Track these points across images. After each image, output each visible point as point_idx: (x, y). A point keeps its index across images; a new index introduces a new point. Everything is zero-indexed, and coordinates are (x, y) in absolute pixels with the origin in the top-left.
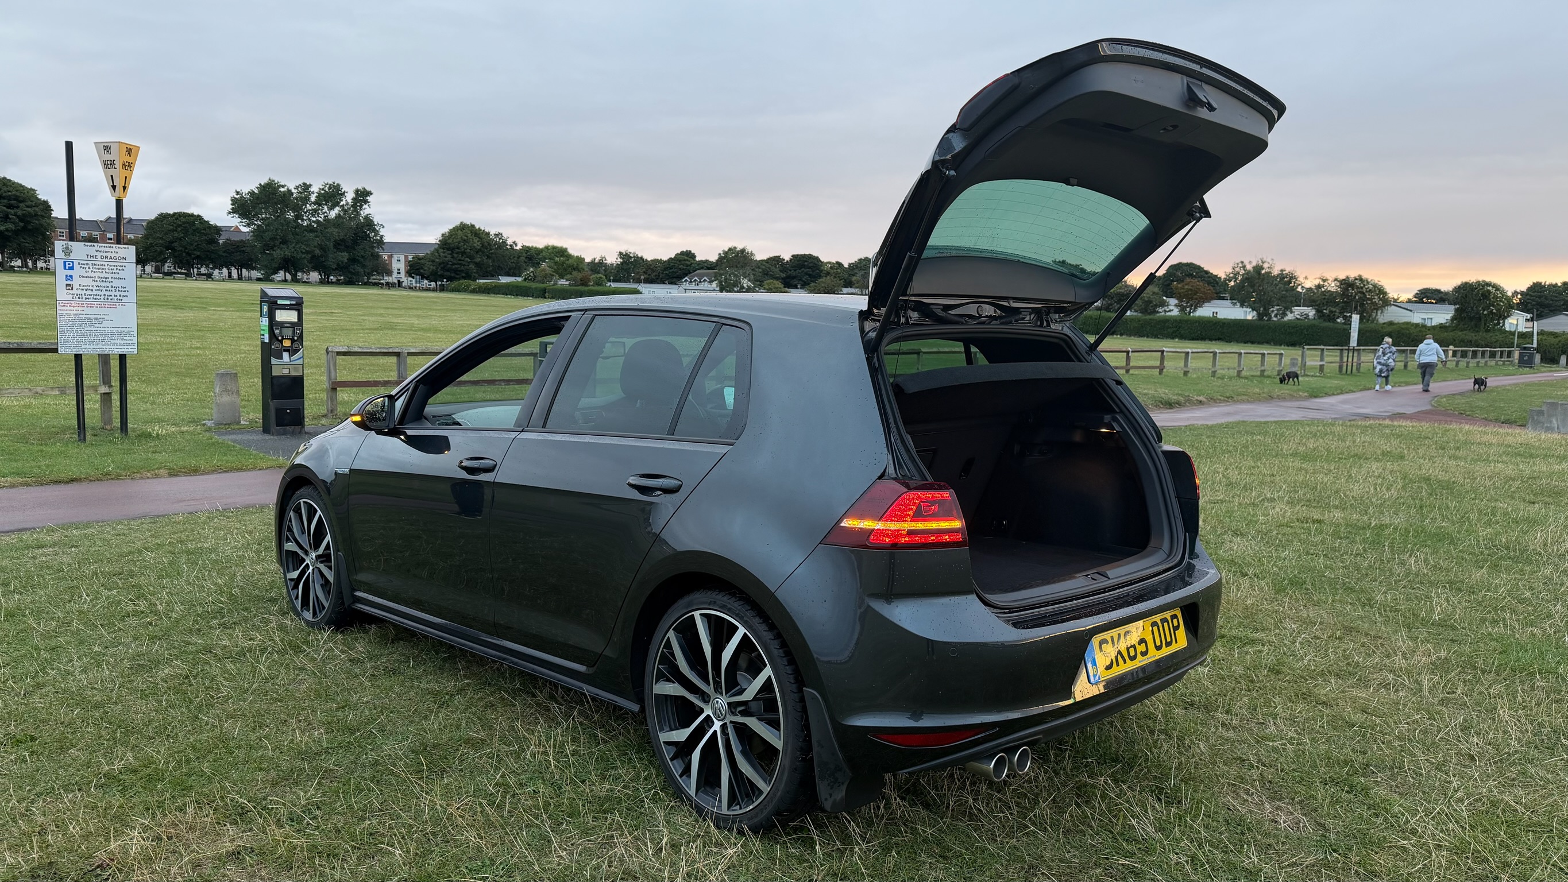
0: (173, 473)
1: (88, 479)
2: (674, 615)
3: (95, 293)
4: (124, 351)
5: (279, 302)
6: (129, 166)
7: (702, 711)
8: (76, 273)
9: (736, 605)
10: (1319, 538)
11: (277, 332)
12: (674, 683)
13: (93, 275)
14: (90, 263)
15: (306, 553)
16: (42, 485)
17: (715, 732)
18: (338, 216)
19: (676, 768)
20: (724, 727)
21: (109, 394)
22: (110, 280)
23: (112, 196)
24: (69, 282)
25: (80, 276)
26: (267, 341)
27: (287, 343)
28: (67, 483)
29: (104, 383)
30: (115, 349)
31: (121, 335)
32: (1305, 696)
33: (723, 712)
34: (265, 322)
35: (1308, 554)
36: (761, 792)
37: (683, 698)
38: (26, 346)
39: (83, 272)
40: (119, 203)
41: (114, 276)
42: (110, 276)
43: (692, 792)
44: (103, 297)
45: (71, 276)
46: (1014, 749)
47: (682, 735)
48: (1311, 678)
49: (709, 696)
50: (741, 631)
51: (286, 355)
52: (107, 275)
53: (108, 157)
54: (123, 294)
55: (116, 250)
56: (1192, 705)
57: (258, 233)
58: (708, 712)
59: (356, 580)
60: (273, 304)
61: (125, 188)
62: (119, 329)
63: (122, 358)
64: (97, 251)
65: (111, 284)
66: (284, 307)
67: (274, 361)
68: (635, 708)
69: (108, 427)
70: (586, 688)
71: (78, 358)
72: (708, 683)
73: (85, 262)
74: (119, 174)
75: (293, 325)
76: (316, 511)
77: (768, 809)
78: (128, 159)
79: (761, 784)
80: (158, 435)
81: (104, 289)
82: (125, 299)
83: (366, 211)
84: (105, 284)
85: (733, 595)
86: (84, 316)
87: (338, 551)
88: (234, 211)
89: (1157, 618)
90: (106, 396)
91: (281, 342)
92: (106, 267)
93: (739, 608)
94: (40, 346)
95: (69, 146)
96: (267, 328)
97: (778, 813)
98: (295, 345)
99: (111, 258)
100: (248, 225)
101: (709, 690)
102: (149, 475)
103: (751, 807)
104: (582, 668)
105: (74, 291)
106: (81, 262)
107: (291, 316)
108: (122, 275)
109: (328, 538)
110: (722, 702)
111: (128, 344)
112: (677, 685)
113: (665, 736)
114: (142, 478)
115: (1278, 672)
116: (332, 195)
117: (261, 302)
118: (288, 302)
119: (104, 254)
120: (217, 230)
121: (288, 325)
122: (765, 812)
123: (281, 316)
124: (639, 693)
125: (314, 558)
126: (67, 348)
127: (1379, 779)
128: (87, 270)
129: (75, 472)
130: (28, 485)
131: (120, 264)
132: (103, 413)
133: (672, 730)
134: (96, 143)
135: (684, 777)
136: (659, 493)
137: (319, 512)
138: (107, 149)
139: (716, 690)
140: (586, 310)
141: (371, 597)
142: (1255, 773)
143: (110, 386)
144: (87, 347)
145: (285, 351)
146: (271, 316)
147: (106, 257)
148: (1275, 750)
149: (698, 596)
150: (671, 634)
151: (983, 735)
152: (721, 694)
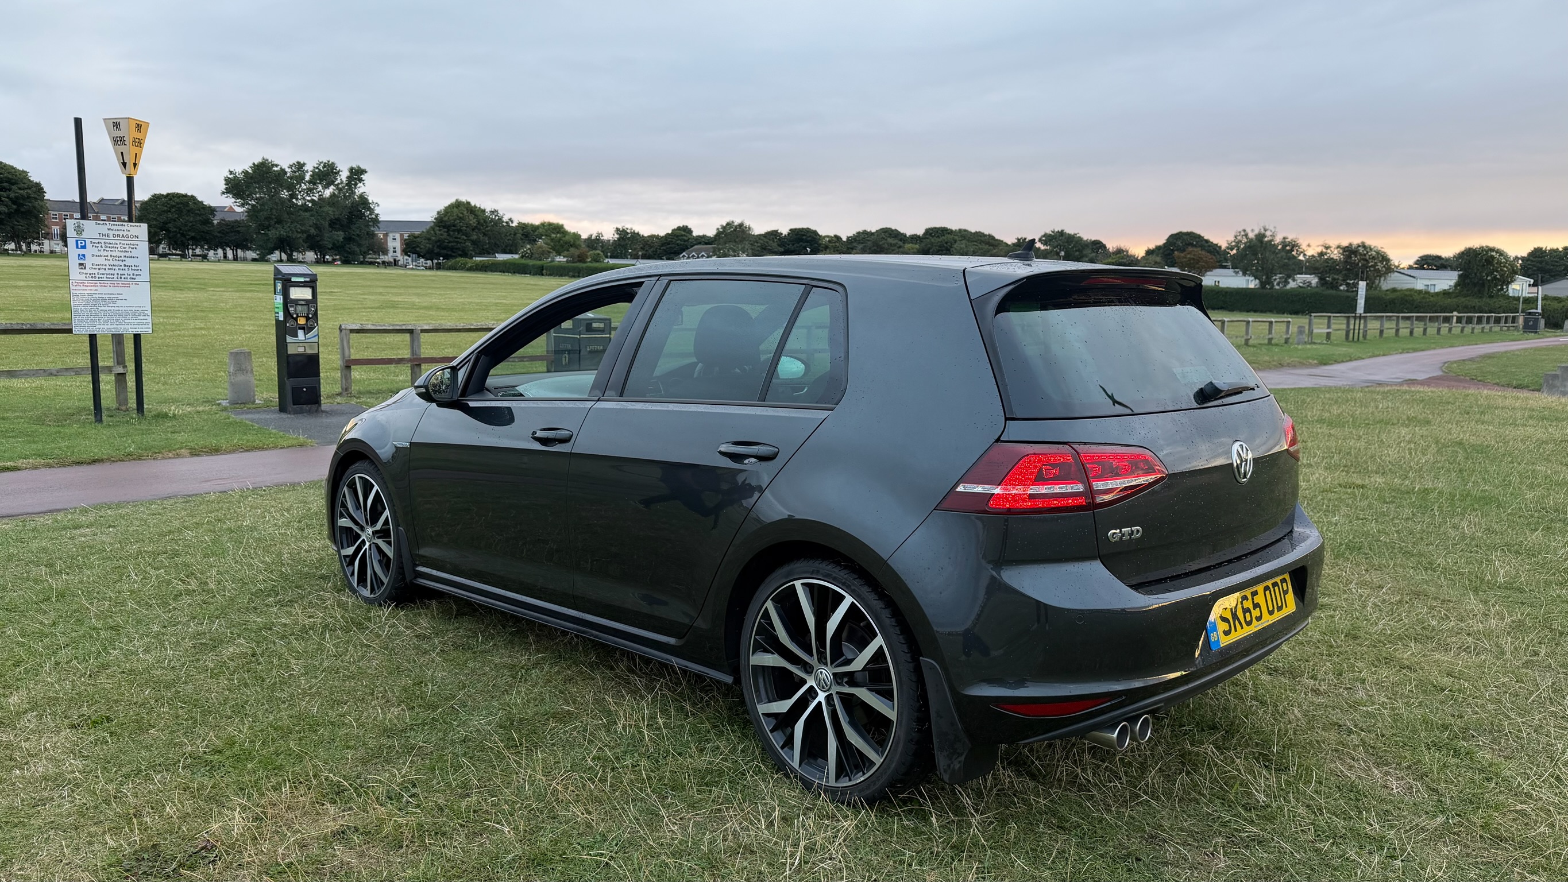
0: (195, 453)
1: (111, 460)
2: (775, 584)
3: (108, 272)
4: (139, 331)
5: (293, 279)
6: (139, 143)
7: (804, 682)
8: (89, 251)
9: (843, 574)
10: (1366, 503)
11: (291, 309)
12: (773, 653)
13: (105, 253)
14: (102, 241)
15: (362, 529)
16: (64, 466)
17: (820, 703)
18: (333, 195)
19: (776, 740)
20: (829, 698)
21: (124, 374)
22: (123, 258)
23: (123, 173)
24: (82, 262)
25: (93, 255)
26: (281, 318)
27: (302, 321)
28: (89, 464)
29: (118, 363)
30: (129, 329)
31: (136, 314)
32: (1388, 661)
33: (829, 683)
34: (279, 299)
35: (1358, 519)
36: (872, 764)
37: (784, 668)
38: (39, 327)
39: (95, 251)
40: (130, 181)
41: (127, 254)
42: (122, 254)
43: (796, 764)
44: (116, 276)
45: (84, 255)
46: (1136, 718)
47: (783, 706)
48: (1389, 642)
49: (812, 667)
50: (848, 600)
51: (301, 333)
52: (119, 254)
53: (118, 133)
54: (136, 272)
55: (128, 227)
56: (1276, 671)
57: (253, 213)
58: (811, 682)
59: (418, 555)
60: (287, 282)
61: (135, 165)
62: (133, 309)
63: (137, 337)
64: (109, 229)
65: (124, 263)
66: (298, 285)
67: (289, 339)
68: (729, 679)
69: (123, 408)
70: (675, 661)
71: (93, 338)
72: (811, 654)
73: (97, 241)
74: (129, 150)
75: (307, 302)
76: (373, 486)
77: (881, 782)
78: (138, 135)
79: (872, 755)
80: (174, 415)
81: (117, 268)
82: (138, 278)
83: (360, 189)
84: (116, 263)
85: (838, 564)
86: (97, 296)
87: (399, 526)
88: (228, 191)
89: (1269, 583)
90: (120, 377)
91: (296, 319)
92: (119, 246)
93: (846, 576)
94: (52, 327)
95: (78, 122)
96: (281, 306)
97: (891, 785)
98: (310, 323)
99: (123, 236)
100: (243, 205)
101: (813, 661)
102: (170, 455)
103: (862, 779)
104: (672, 641)
105: (87, 271)
106: (93, 241)
107: (305, 294)
108: (134, 253)
109: (387, 513)
110: (826, 673)
111: (143, 324)
112: (776, 656)
113: (763, 708)
114: (163, 458)
115: (1355, 637)
116: (326, 174)
117: (275, 279)
118: (302, 279)
119: (116, 233)
120: (212, 210)
121: (303, 303)
122: (879, 784)
123: (296, 293)
124: (734, 665)
125: (371, 533)
126: (82, 328)
127: (1481, 743)
128: (100, 248)
129: (96, 452)
130: (50, 466)
131: (132, 243)
132: (118, 395)
133: (770, 701)
134: (105, 119)
135: (786, 749)
136: (753, 460)
137: (376, 487)
138: (117, 125)
139: (820, 661)
140: (660, 275)
141: (434, 572)
142: (1355, 739)
143: (125, 367)
144: (102, 326)
145: (300, 328)
146: (285, 294)
147: (119, 236)
148: (1370, 715)
149: (799, 565)
150: (769, 605)
151: (1109, 704)
152: (826, 664)
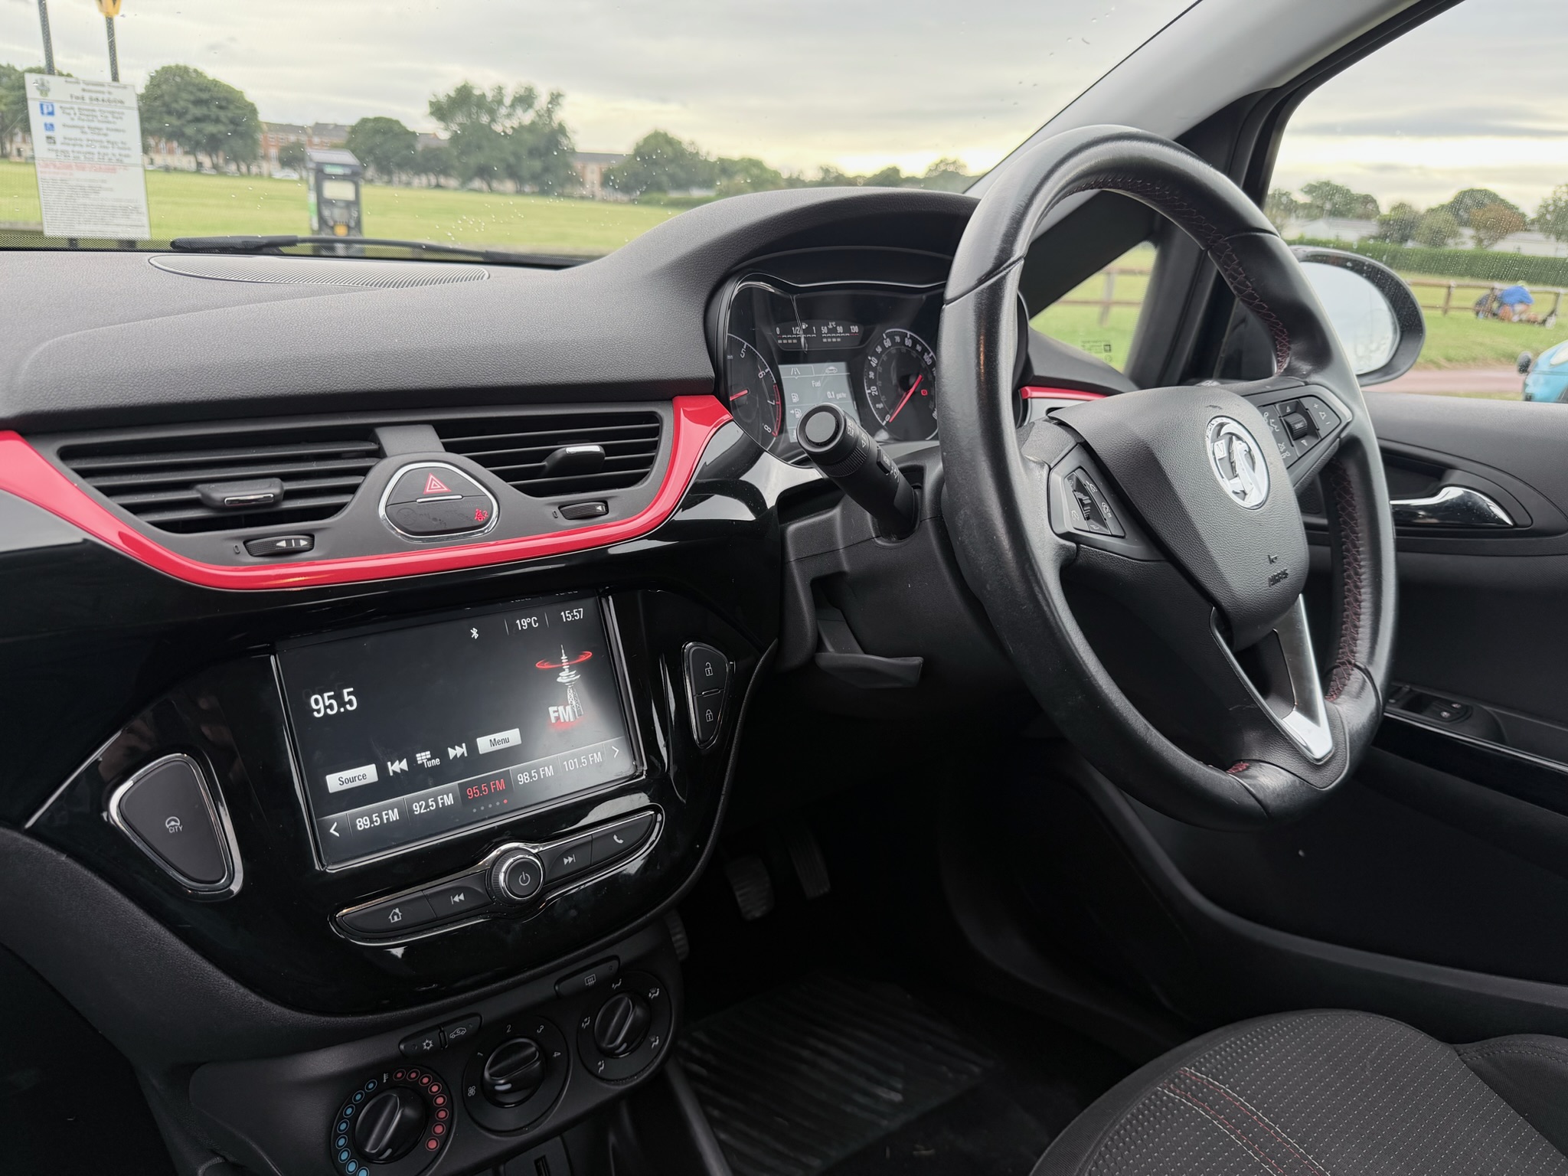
3: (85, 149)
5: (330, 170)
8: (58, 120)
11: (327, 213)
13: (80, 123)
14: (76, 106)
22: (105, 131)
24: (49, 134)
25: (64, 126)
27: (341, 231)
30: (119, 231)
31: (126, 210)
34: (312, 198)
39: (66, 120)
40: (110, 22)
41: (110, 126)
42: (104, 126)
44: (96, 156)
45: (52, 125)
52: (100, 126)
54: (123, 152)
55: (112, 90)
60: (320, 174)
62: (123, 204)
65: (107, 138)
66: (335, 178)
73: (68, 106)
75: (349, 205)
81: (97, 145)
82: (126, 160)
84: (96, 137)
86: (74, 182)
91: (332, 228)
96: (313, 205)
98: (353, 235)
99: (103, 100)
105: (58, 146)
106: (63, 105)
107: (345, 192)
108: (119, 124)
111: (137, 226)
118: (340, 172)
119: (94, 95)
121: (343, 204)
123: (332, 190)
126: (55, 229)
128: (73, 116)
131: (116, 110)
144: (84, 227)
146: (319, 189)
147: (97, 99)
